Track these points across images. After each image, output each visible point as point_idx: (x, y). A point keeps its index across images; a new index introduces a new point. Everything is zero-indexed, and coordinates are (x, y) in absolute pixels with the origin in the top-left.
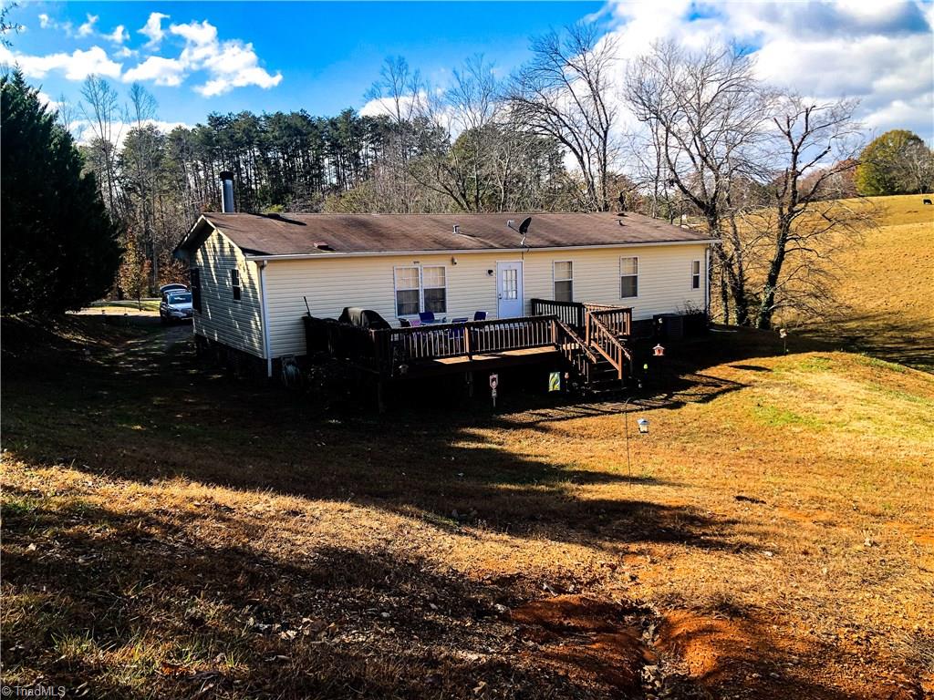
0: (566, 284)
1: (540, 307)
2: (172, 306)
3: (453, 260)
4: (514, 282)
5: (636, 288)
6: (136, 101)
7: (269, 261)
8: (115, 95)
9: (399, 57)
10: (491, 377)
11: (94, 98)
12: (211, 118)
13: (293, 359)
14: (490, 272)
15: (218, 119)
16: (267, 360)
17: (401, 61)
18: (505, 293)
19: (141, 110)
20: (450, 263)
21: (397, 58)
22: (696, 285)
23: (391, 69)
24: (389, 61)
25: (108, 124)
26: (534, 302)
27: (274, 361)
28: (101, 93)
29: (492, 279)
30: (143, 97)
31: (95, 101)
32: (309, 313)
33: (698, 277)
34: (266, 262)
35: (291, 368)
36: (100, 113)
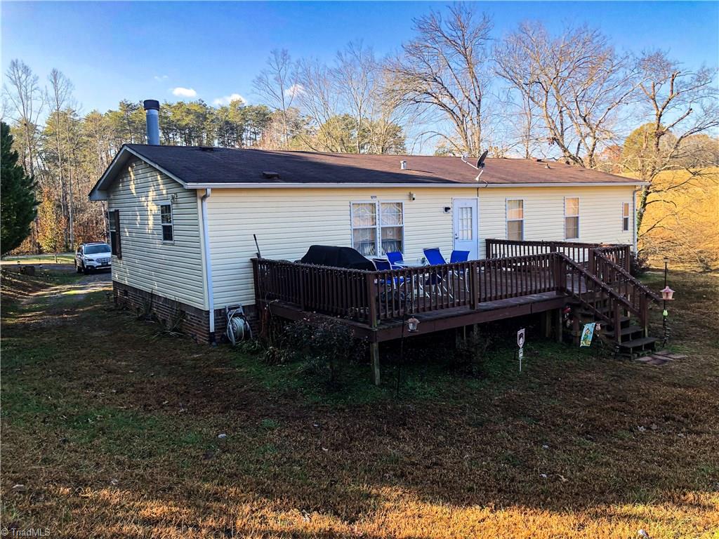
0: (516, 224)
1: (495, 249)
2: (89, 256)
3: (411, 195)
4: (469, 221)
5: (577, 229)
6: (55, 84)
7: (212, 189)
8: (36, 79)
9: (283, 50)
10: (519, 333)
11: (18, 81)
12: (122, 104)
13: (240, 310)
14: (447, 209)
15: (129, 105)
16: (208, 312)
17: (284, 54)
18: (461, 232)
19: (59, 92)
20: (407, 198)
21: (281, 51)
22: (626, 228)
23: (276, 60)
24: (275, 53)
25: (29, 102)
26: (489, 242)
27: (218, 312)
28: (24, 77)
29: (448, 216)
30: (61, 80)
31: (19, 84)
32: (258, 255)
33: (627, 219)
34: (209, 191)
35: (239, 322)
36: (23, 93)
